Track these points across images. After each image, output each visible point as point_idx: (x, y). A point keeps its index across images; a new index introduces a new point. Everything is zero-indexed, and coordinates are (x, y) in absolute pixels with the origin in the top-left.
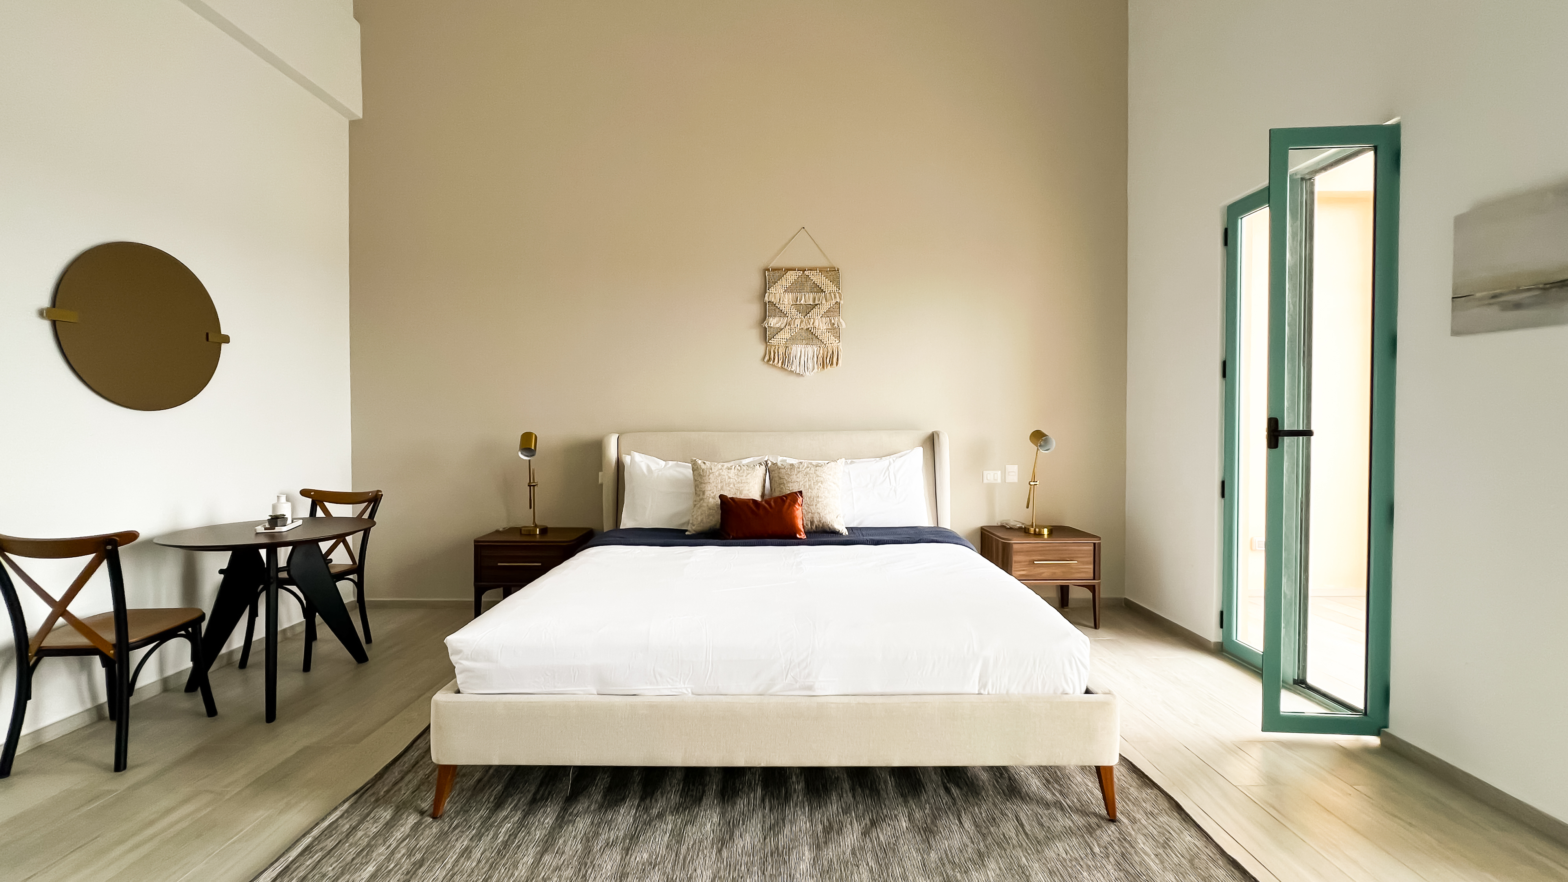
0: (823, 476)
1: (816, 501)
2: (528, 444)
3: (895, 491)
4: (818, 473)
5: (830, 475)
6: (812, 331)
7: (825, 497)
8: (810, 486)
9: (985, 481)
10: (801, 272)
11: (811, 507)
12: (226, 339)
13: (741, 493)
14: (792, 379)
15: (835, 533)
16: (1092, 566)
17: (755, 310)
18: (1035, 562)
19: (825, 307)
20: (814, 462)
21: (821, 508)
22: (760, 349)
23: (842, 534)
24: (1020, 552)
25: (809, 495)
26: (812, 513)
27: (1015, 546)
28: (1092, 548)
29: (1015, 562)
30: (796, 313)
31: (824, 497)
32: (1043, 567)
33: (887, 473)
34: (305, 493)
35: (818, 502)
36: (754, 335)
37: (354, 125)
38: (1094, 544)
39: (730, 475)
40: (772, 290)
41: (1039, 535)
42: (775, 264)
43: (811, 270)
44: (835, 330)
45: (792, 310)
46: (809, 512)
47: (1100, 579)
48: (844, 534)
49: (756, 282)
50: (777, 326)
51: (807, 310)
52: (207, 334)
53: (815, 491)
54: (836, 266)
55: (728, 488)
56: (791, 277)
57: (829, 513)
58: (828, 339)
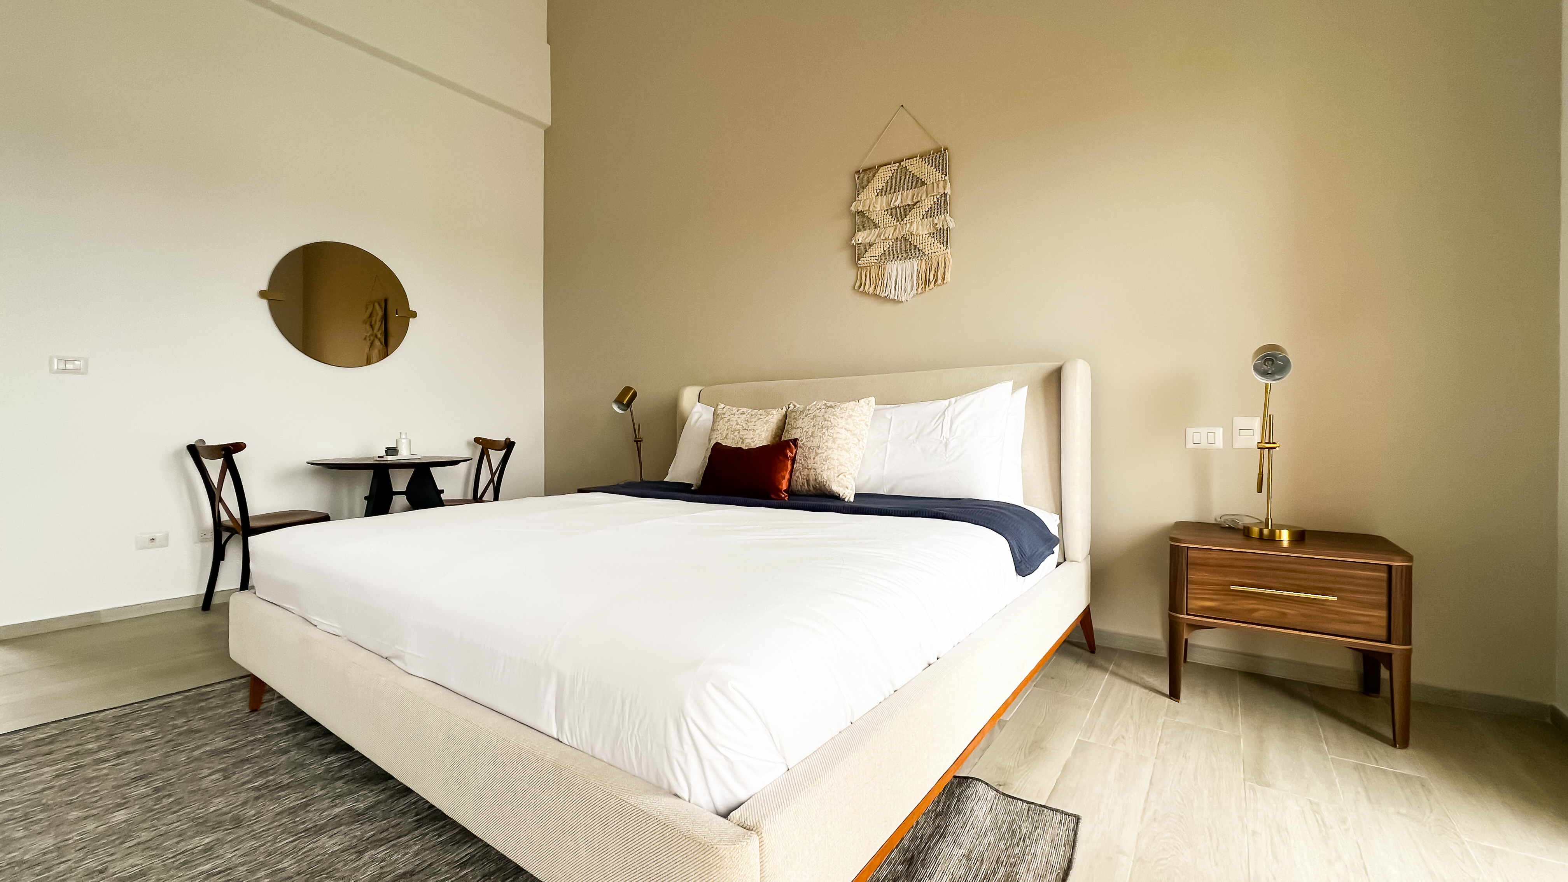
0: (832, 420)
1: (816, 452)
3: (946, 445)
4: (826, 416)
5: (842, 418)
6: (910, 240)
7: (827, 448)
8: (813, 433)
9: (1190, 445)
10: (898, 164)
11: (809, 461)
12: (414, 314)
13: (743, 441)
14: (888, 307)
15: (836, 497)
16: (1383, 614)
17: (844, 225)
18: (1232, 587)
19: (927, 203)
20: (829, 404)
21: (819, 463)
22: (851, 274)
23: (843, 500)
24: (1204, 565)
25: (809, 444)
26: (808, 469)
27: (1191, 554)
28: (1384, 575)
29: (1193, 583)
30: (891, 219)
31: (825, 448)
32: (1254, 598)
33: (941, 419)
34: (477, 440)
35: (817, 454)
36: (843, 258)
37: (547, 132)
38: (1390, 567)
39: (739, 421)
40: (862, 196)
41: (1272, 540)
42: (866, 164)
43: (909, 159)
44: (941, 235)
45: (885, 217)
46: (806, 468)
47: (1410, 644)
48: (846, 500)
49: (845, 188)
50: (867, 241)
51: (901, 213)
52: (397, 310)
53: (817, 440)
54: (942, 144)
55: (732, 436)
56: (884, 174)
57: (828, 469)
58: (932, 247)
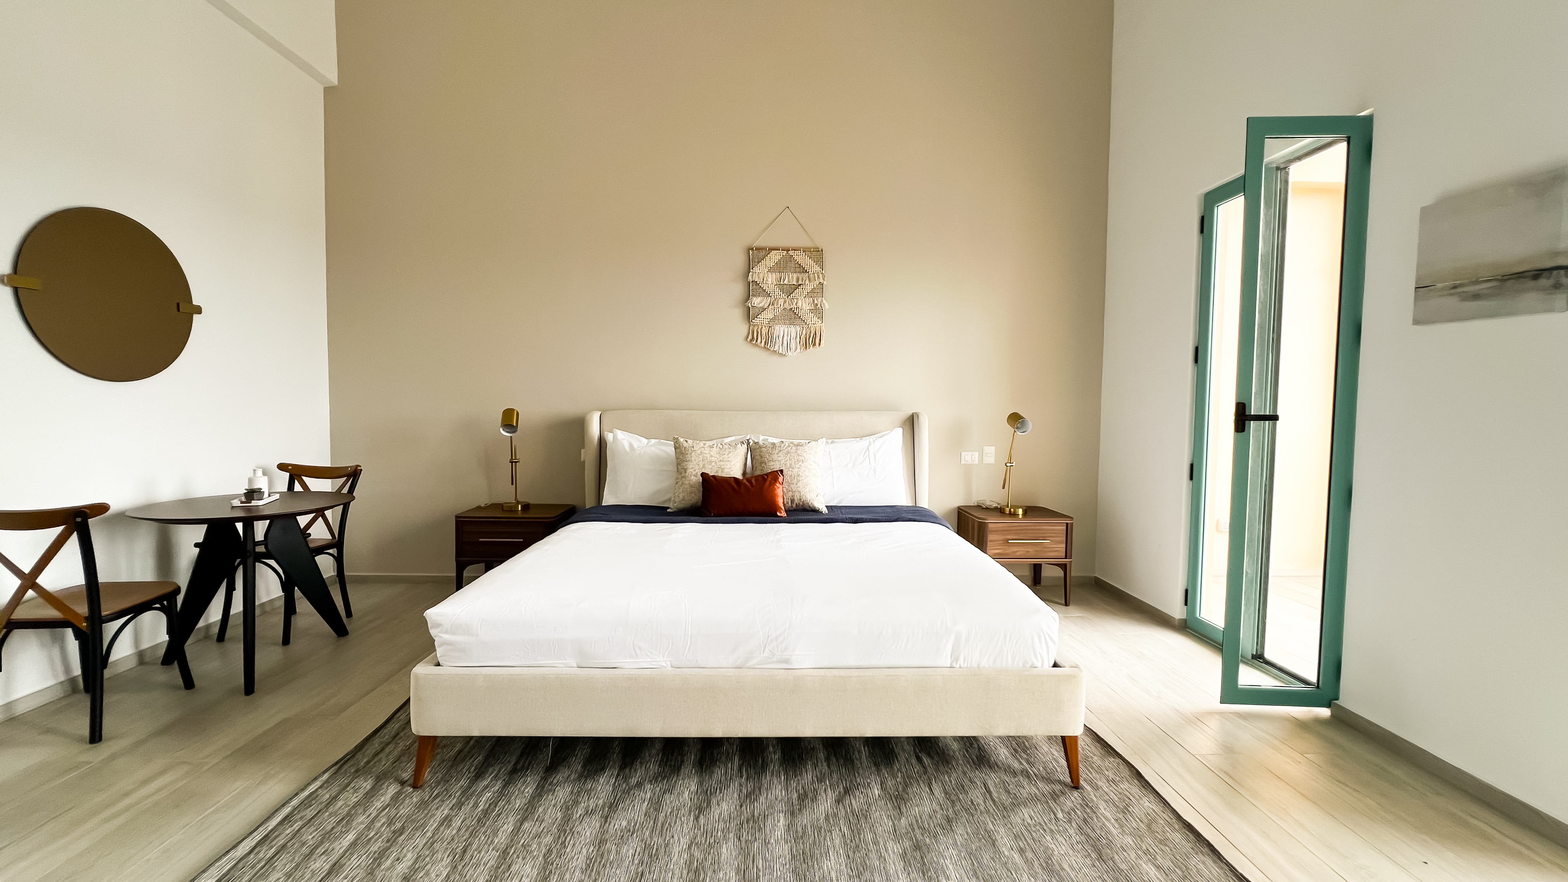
0: (804, 455)
1: (797, 479)
2: (509, 421)
3: (875, 471)
4: (799, 452)
5: (811, 454)
6: (795, 311)
7: (806, 475)
8: (791, 465)
9: (963, 462)
10: (785, 252)
11: (792, 486)
12: (199, 310)
13: (722, 472)
14: (775, 358)
15: (815, 511)
16: (1064, 546)
17: (738, 290)
18: (1009, 541)
19: (809, 287)
20: (796, 442)
21: (801, 487)
22: (743, 328)
23: (822, 512)
24: (996, 531)
25: (790, 473)
26: (792, 492)
27: (990, 525)
28: (1065, 528)
29: (991, 541)
30: (780, 293)
31: (804, 476)
32: (1017, 546)
33: (867, 453)
34: (282, 467)
35: (799, 481)
36: (737, 314)
37: (328, 91)
38: (1067, 524)
39: (712, 453)
40: (756, 269)
41: (1014, 515)
42: (758, 243)
43: (795, 250)
44: (818, 311)
45: (775, 291)
46: (790, 491)
47: (1071, 558)
48: (824, 512)
49: (740, 260)
50: (761, 305)
51: (790, 290)
52: (178, 305)
53: (796, 470)
54: (820, 244)
55: (710, 467)
56: (775, 257)
57: (810, 491)
58: (811, 319)
